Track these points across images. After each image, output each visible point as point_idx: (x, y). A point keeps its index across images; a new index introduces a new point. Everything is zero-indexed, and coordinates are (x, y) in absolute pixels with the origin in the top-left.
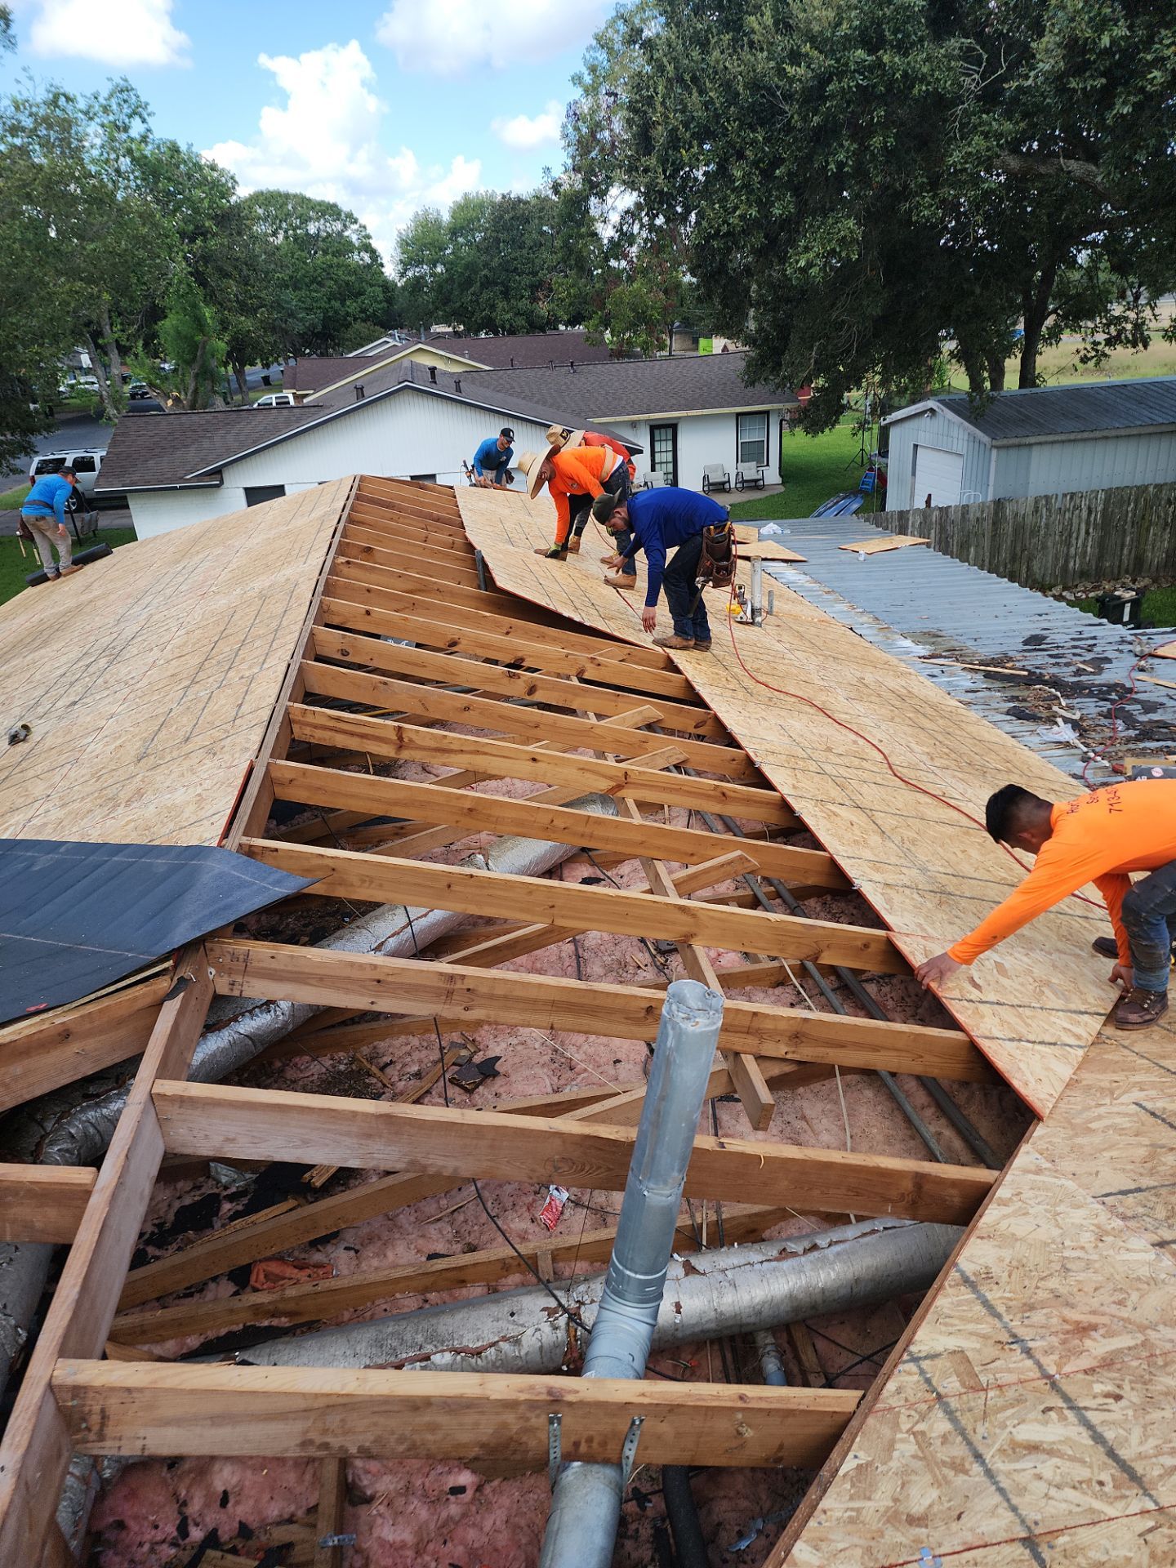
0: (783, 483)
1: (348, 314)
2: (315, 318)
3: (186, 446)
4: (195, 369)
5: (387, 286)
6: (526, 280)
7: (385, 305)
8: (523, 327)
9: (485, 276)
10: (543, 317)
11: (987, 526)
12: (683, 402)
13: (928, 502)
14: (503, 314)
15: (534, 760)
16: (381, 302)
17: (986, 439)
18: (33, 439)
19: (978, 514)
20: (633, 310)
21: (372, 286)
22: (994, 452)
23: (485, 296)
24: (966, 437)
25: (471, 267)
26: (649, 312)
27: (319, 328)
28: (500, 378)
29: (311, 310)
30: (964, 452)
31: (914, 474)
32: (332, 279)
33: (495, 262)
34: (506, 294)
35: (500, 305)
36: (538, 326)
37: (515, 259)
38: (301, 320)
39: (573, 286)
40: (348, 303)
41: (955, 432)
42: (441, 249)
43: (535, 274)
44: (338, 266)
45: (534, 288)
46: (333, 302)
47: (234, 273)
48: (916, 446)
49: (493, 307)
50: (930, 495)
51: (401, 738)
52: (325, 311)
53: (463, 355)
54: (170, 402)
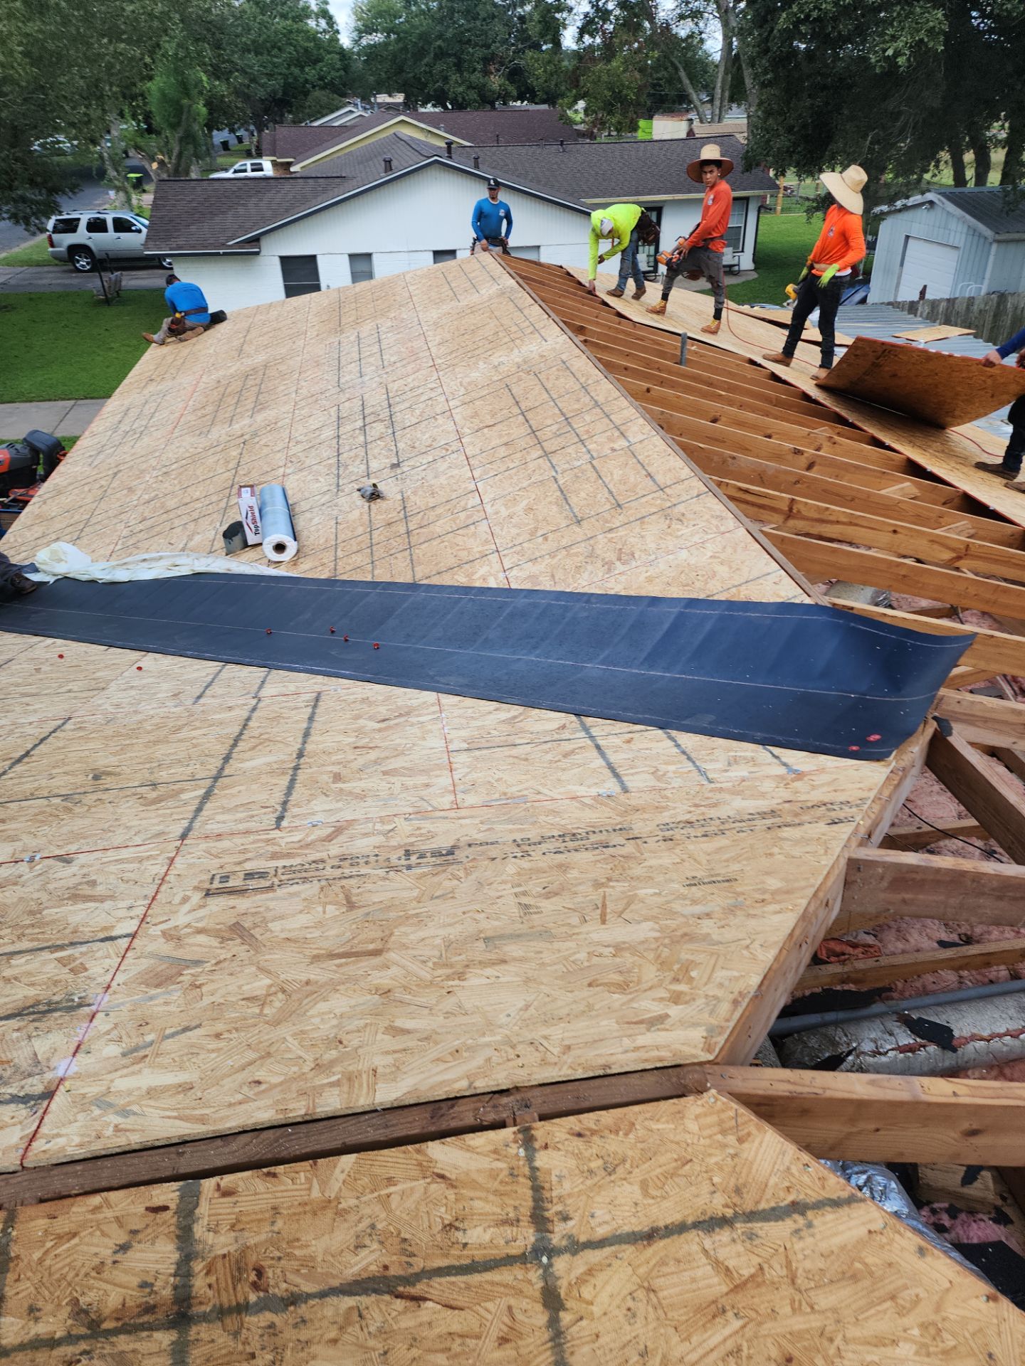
0: (755, 269)
1: (306, 81)
2: (275, 84)
3: (223, 213)
4: (180, 133)
5: (343, 53)
6: (480, 53)
7: (342, 73)
8: (475, 101)
9: (440, 47)
10: (494, 92)
11: (989, 318)
12: (669, 185)
13: (923, 293)
14: (456, 86)
15: (895, 532)
16: (338, 70)
17: (988, 233)
18: (58, 199)
19: (982, 306)
20: (609, 89)
21: (329, 53)
22: (994, 246)
23: (439, 67)
24: (965, 230)
25: (424, 37)
26: (625, 92)
27: (279, 95)
28: (494, 154)
29: (271, 75)
30: (961, 245)
31: (902, 264)
32: (291, 44)
33: (449, 35)
34: (459, 66)
35: (454, 77)
36: (487, 100)
37: (468, 30)
38: (262, 86)
39: (549, 62)
40: (307, 69)
41: (953, 225)
42: (395, 18)
43: (488, 47)
44: (299, 31)
45: (487, 60)
46: (293, 68)
47: (209, 36)
48: (907, 237)
49: (446, 79)
50: (925, 287)
51: (791, 509)
52: (285, 77)
53: (439, 129)
54: (155, 165)
